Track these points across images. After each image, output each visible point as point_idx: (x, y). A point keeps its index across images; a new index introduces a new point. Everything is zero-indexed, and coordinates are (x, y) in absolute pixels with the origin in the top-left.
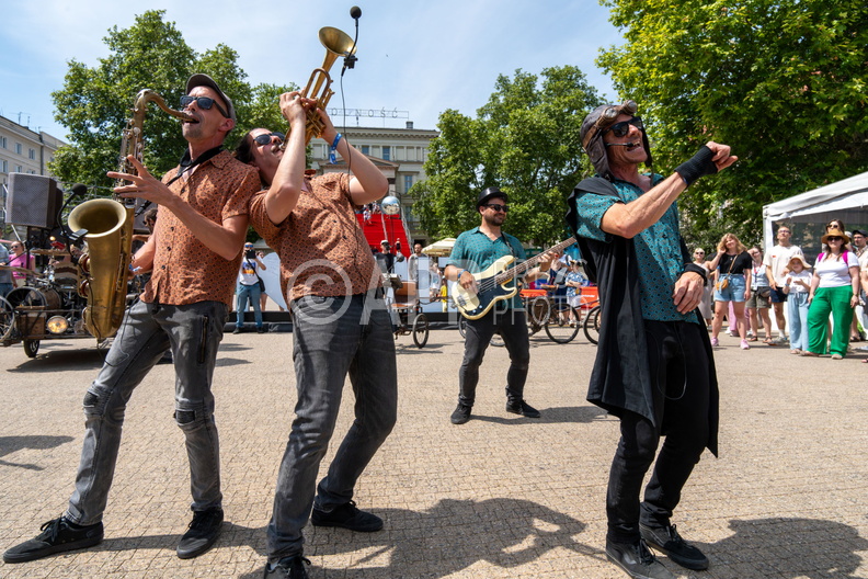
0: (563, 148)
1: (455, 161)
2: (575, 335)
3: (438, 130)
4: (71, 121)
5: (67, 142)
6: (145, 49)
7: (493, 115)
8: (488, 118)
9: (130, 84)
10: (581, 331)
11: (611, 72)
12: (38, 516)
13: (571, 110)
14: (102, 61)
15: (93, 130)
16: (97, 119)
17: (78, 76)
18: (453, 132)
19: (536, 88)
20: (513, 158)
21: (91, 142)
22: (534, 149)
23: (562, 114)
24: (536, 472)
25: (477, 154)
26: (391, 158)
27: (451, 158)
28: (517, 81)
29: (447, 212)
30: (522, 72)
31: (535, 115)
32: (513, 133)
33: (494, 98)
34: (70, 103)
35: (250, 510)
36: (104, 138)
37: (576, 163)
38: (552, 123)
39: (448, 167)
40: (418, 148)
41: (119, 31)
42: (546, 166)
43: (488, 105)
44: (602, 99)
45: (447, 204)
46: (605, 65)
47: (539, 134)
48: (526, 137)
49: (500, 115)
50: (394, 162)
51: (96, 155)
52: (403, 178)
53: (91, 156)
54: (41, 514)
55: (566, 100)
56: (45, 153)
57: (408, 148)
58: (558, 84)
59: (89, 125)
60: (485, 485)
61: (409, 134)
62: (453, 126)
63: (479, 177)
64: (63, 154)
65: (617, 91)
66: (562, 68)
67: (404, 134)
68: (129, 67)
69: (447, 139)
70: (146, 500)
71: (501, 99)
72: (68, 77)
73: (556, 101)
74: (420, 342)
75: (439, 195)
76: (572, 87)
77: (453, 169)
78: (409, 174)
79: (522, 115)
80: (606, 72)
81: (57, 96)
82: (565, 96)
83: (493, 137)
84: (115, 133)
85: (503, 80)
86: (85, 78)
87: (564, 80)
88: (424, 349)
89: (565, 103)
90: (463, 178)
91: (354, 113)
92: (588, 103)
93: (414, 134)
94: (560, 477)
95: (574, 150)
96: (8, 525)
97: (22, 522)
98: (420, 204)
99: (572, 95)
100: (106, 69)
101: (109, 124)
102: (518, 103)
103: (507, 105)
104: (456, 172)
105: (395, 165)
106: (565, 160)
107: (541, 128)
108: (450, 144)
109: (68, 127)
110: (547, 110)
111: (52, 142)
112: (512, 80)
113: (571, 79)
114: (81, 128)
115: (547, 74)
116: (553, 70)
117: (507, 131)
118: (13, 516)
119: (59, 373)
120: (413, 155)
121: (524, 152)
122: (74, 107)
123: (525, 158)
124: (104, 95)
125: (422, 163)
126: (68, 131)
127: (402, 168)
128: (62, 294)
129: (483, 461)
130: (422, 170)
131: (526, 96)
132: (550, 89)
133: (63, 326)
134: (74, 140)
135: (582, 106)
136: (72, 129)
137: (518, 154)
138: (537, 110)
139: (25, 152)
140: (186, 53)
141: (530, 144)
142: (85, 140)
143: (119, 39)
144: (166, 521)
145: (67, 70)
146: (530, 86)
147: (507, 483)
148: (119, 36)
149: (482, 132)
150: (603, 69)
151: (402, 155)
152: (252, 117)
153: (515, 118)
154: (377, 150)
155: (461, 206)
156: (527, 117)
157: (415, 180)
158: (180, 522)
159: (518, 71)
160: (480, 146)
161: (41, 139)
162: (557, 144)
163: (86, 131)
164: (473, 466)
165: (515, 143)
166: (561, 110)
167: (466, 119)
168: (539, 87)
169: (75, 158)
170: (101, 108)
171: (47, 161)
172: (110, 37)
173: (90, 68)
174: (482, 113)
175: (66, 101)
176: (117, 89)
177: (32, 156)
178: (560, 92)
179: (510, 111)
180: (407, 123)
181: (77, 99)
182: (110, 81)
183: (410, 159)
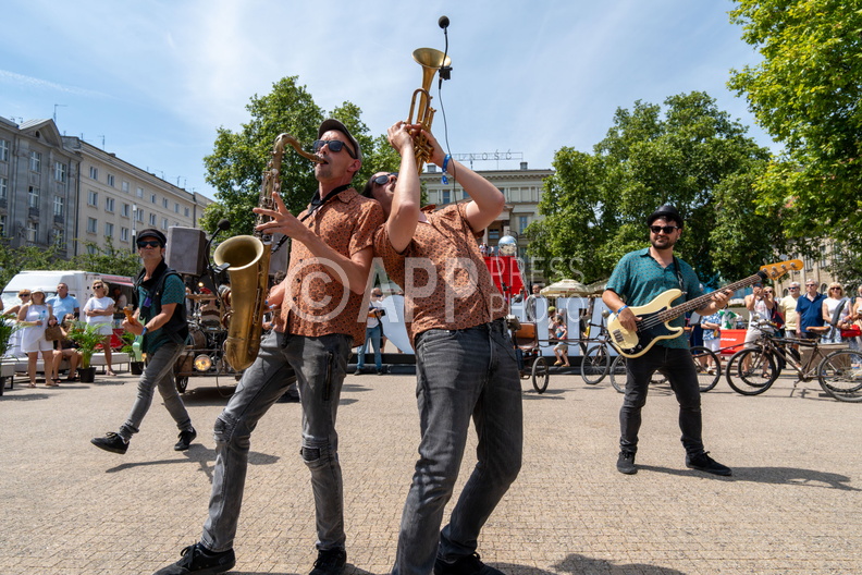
0: (691, 179)
1: (572, 199)
2: (715, 383)
3: (553, 169)
4: (219, 181)
5: (215, 200)
6: (280, 112)
7: (612, 150)
8: (606, 153)
9: (267, 144)
10: (723, 379)
11: (746, 94)
12: (181, 542)
13: (699, 138)
14: (245, 126)
15: (236, 188)
16: (240, 178)
17: (225, 140)
18: (569, 169)
19: (659, 118)
20: (634, 193)
21: (234, 199)
22: (659, 182)
23: (689, 144)
24: (683, 538)
25: (595, 191)
27: (566, 198)
28: (637, 112)
29: (564, 253)
30: (642, 103)
31: (659, 147)
32: (633, 167)
33: (612, 132)
34: (218, 165)
35: (372, 554)
36: (245, 195)
37: (706, 195)
38: (678, 153)
39: (564, 205)
40: (533, 188)
41: (259, 98)
42: (672, 199)
43: (606, 140)
44: (736, 124)
45: (563, 244)
46: (738, 87)
47: (663, 167)
48: (649, 171)
49: (619, 149)
50: (508, 203)
51: (238, 210)
52: (517, 219)
53: (234, 211)
54: (184, 540)
55: (694, 128)
56: (197, 210)
57: (522, 189)
58: (685, 112)
59: (233, 184)
60: (622, 547)
61: (523, 175)
62: (569, 165)
63: (598, 215)
64: (211, 210)
65: (754, 114)
66: (688, 94)
67: (518, 175)
68: (267, 129)
69: (563, 177)
70: (275, 534)
71: (620, 133)
72: (217, 143)
73: (682, 129)
74: (540, 387)
75: (555, 235)
76: (700, 114)
77: (570, 207)
78: (524, 215)
79: (643, 148)
80: (740, 94)
81: (208, 160)
82: (692, 124)
83: (612, 172)
84: (253, 190)
85: (621, 114)
86: (230, 143)
87: (691, 107)
88: (544, 395)
89: (692, 132)
90: (581, 217)
91: (468, 157)
92: (719, 130)
93: (529, 174)
94: (713, 546)
95: (704, 181)
96: (156, 548)
97: (168, 547)
98: (535, 244)
99: (700, 123)
100: (248, 133)
101: (249, 182)
102: (639, 135)
103: (627, 138)
104: (573, 211)
105: (509, 207)
106: (693, 192)
107: (666, 159)
108: (566, 183)
109: (216, 187)
110: (672, 140)
111: (203, 201)
112: (632, 112)
113: (698, 106)
114: (226, 186)
115: (671, 103)
116: (678, 98)
117: (628, 166)
118: (161, 540)
119: (202, 408)
120: (527, 196)
121: (646, 186)
122: (221, 169)
123: (648, 193)
124: (245, 155)
125: (537, 203)
126: (216, 190)
127: (517, 209)
128: (208, 335)
129: (617, 520)
130: (537, 210)
131: (647, 128)
132: (675, 119)
133: (208, 365)
134: (220, 198)
135: (712, 133)
136: (219, 189)
137: (640, 189)
138: (661, 141)
139: (182, 211)
140: (314, 112)
141: (654, 178)
142: (229, 197)
143: (259, 106)
144: (292, 558)
145: (216, 137)
146: (651, 117)
147: (648, 547)
148: (259, 102)
149: (599, 168)
150: (736, 92)
151: (516, 196)
153: (636, 151)
155: (579, 246)
156: (649, 149)
157: (530, 221)
158: (305, 561)
159: (637, 103)
160: (598, 183)
161: (194, 199)
162: (684, 175)
163: (231, 189)
164: (608, 525)
165: (636, 177)
166: (687, 140)
167: (583, 155)
168: (662, 117)
169: (221, 214)
170: (243, 168)
171: (198, 217)
172: (251, 104)
173: (234, 133)
174: (599, 148)
175: (215, 164)
176: (256, 151)
177: (187, 214)
178: (686, 121)
179: (630, 144)
180: (521, 164)
181: (224, 161)
182: (251, 144)
183: (525, 200)
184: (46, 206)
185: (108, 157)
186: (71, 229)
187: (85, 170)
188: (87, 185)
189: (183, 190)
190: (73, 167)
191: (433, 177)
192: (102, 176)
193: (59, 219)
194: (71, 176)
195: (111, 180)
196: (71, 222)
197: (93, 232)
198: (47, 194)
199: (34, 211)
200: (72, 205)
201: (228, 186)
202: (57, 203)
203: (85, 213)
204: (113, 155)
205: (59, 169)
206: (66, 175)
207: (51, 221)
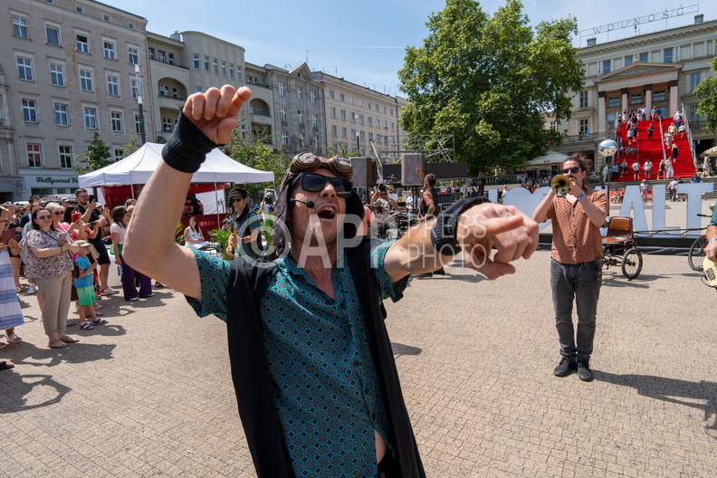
4: (409, 89)
5: (407, 103)
6: (452, 22)
9: (442, 52)
14: (425, 41)
15: (421, 92)
16: (423, 83)
17: (411, 55)
21: (419, 100)
26: (674, 60)
34: (407, 76)
36: (428, 96)
40: (710, 41)
41: (436, 15)
50: (678, 63)
51: (422, 109)
52: (688, 77)
53: (420, 110)
57: (695, 44)
59: (418, 89)
61: (698, 28)
64: (404, 112)
67: (691, 30)
68: (441, 40)
72: (405, 59)
78: (698, 71)
81: (400, 73)
86: (415, 57)
91: (632, 23)
93: (704, 27)
100: (427, 46)
101: (430, 85)
105: (677, 66)
109: (407, 93)
111: (402, 101)
114: (414, 91)
120: (702, 51)
122: (410, 78)
124: (427, 65)
126: (407, 95)
127: (687, 67)
130: (711, 65)
134: (410, 101)
136: (409, 94)
139: (388, 112)
140: (482, 17)
142: (416, 100)
143: (435, 21)
145: (405, 54)
148: (435, 18)
151: (688, 53)
152: (531, 54)
154: (657, 55)
157: (704, 78)
161: (396, 101)
163: (417, 94)
169: (411, 114)
170: (425, 76)
172: (429, 21)
173: (418, 48)
175: (405, 75)
176: (434, 60)
177: (392, 114)
180: (696, 17)
181: (411, 72)
182: (429, 54)
183: (698, 55)
184: (308, 121)
185: (339, 81)
186: (323, 135)
187: (327, 94)
188: (329, 103)
189: (388, 95)
190: (320, 93)
191: (592, 50)
192: (337, 96)
193: (315, 129)
194: (320, 99)
195: (342, 97)
196: (322, 130)
197: (335, 135)
198: (307, 114)
199: (302, 126)
200: (322, 119)
201: (415, 91)
202: (314, 118)
203: (330, 123)
204: (342, 79)
205: (313, 96)
206: (317, 99)
207: (311, 130)
